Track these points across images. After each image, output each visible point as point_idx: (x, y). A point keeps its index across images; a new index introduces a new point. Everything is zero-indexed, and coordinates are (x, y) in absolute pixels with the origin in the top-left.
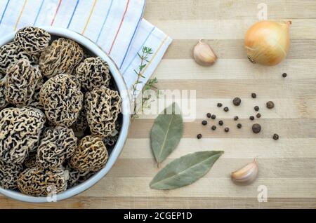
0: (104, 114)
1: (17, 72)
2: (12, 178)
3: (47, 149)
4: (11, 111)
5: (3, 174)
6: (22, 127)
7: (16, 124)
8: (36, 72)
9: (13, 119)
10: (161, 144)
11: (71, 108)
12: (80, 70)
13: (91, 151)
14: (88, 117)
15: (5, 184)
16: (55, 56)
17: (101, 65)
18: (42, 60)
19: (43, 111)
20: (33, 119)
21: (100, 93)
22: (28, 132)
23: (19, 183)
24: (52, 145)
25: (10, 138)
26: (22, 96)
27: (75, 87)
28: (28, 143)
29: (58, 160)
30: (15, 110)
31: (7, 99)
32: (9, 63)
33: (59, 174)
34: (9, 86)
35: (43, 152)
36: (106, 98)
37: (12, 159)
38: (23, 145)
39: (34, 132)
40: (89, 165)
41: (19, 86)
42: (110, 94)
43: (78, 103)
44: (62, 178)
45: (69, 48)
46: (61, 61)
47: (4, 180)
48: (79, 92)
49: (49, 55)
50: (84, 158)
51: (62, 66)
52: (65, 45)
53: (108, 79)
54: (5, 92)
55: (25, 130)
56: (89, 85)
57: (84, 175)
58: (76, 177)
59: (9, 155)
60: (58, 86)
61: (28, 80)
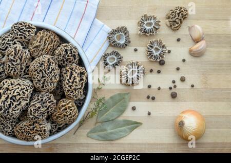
0: (75, 83)
1: (13, 53)
3: (35, 108)
4: (9, 81)
5: (4, 125)
6: (17, 92)
7: (13, 91)
8: (26, 54)
12: (57, 52)
13: (66, 109)
14: (63, 85)
15: (6, 132)
17: (72, 49)
18: (30, 45)
19: (32, 81)
20: (24, 87)
21: (72, 69)
22: (22, 96)
24: (38, 105)
26: (17, 71)
27: (54, 64)
28: (22, 103)
29: (43, 116)
30: (12, 80)
31: (6, 73)
32: (7, 47)
34: (8, 63)
35: (32, 110)
36: (76, 72)
37: (10, 115)
38: (18, 105)
39: (26, 96)
40: (65, 119)
41: (15, 64)
42: (79, 70)
43: (56, 75)
44: (46, 128)
45: (49, 37)
46: (44, 46)
47: (5, 129)
48: (57, 68)
51: (45, 50)
52: (47, 35)
53: (77, 59)
54: (5, 68)
55: (19, 95)
56: (64, 63)
57: (61, 126)
58: (56, 128)
59: (8, 112)
60: (42, 64)
61: (21, 60)
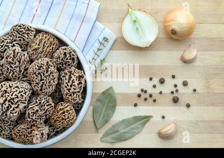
0: (73, 87)
1: (12, 56)
2: (8, 131)
3: (33, 111)
4: (7, 84)
5: (2, 128)
6: (15, 95)
7: (12, 93)
8: (25, 56)
9: (9, 89)
11: (50, 82)
12: (56, 55)
13: (64, 113)
14: (62, 88)
15: (4, 135)
16: (39, 45)
17: (71, 52)
18: (29, 48)
19: (30, 84)
21: (70, 72)
22: (20, 99)
23: (13, 135)
24: (36, 108)
25: (7, 102)
26: (15, 73)
28: (20, 106)
29: (41, 119)
30: (11, 83)
31: (5, 75)
32: (6, 49)
33: (42, 129)
34: (6, 65)
35: (30, 113)
36: (75, 76)
37: (8, 117)
38: (16, 108)
39: (24, 99)
40: (63, 123)
41: (13, 66)
42: (77, 73)
43: (55, 78)
45: (48, 40)
47: (3, 132)
48: (56, 71)
49: (35, 44)
50: (59, 118)
52: (46, 37)
53: (76, 62)
54: (3, 70)
55: (18, 97)
56: (63, 66)
57: (59, 129)
58: (54, 131)
59: (6, 115)
60: (41, 67)
61: (19, 62)
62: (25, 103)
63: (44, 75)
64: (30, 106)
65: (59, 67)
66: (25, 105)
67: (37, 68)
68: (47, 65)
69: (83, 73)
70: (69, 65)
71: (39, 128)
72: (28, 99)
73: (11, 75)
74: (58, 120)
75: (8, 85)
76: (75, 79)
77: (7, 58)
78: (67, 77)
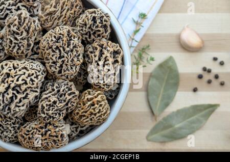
1: (16, 22)
2: (13, 132)
3: (48, 103)
4: (10, 64)
5: (3, 127)
6: (23, 80)
7: (17, 77)
8: (36, 25)
9: (13, 72)
10: (158, 97)
11: (73, 60)
12: (80, 21)
13: (93, 105)
15: (6, 137)
16: (55, 7)
17: (102, 17)
19: (44, 64)
20: (33, 72)
21: (102, 46)
22: (29, 85)
23: (20, 137)
24: (53, 99)
25: (10, 91)
26: (22, 48)
27: (76, 39)
28: (29, 96)
29: (60, 114)
30: (16, 62)
31: (6, 52)
32: (7, 14)
33: (61, 128)
34: (9, 37)
35: (45, 105)
36: (108, 51)
37: (12, 112)
38: (24, 98)
39: (35, 85)
40: (91, 119)
41: (19, 37)
42: (112, 47)
43: (79, 55)
44: (64, 132)
46: (61, 13)
47: (5, 133)
48: (80, 44)
49: (49, 6)
50: (86, 112)
51: (62, 18)
53: (109, 31)
54: (4, 44)
55: (26, 83)
56: (90, 38)
57: (84, 128)
58: (76, 131)
59: (9, 109)
60: (59, 38)
61: (28, 32)
62: (36, 91)
63: (64, 50)
64: (44, 96)
65: (84, 39)
66: (37, 94)
67: (54, 39)
68: (68, 35)
69: (119, 48)
70: (99, 36)
71: (57, 127)
72: (40, 85)
73: (15, 50)
74: (84, 116)
75: (12, 66)
76: (109, 55)
77: (9, 26)
78: (97, 53)
